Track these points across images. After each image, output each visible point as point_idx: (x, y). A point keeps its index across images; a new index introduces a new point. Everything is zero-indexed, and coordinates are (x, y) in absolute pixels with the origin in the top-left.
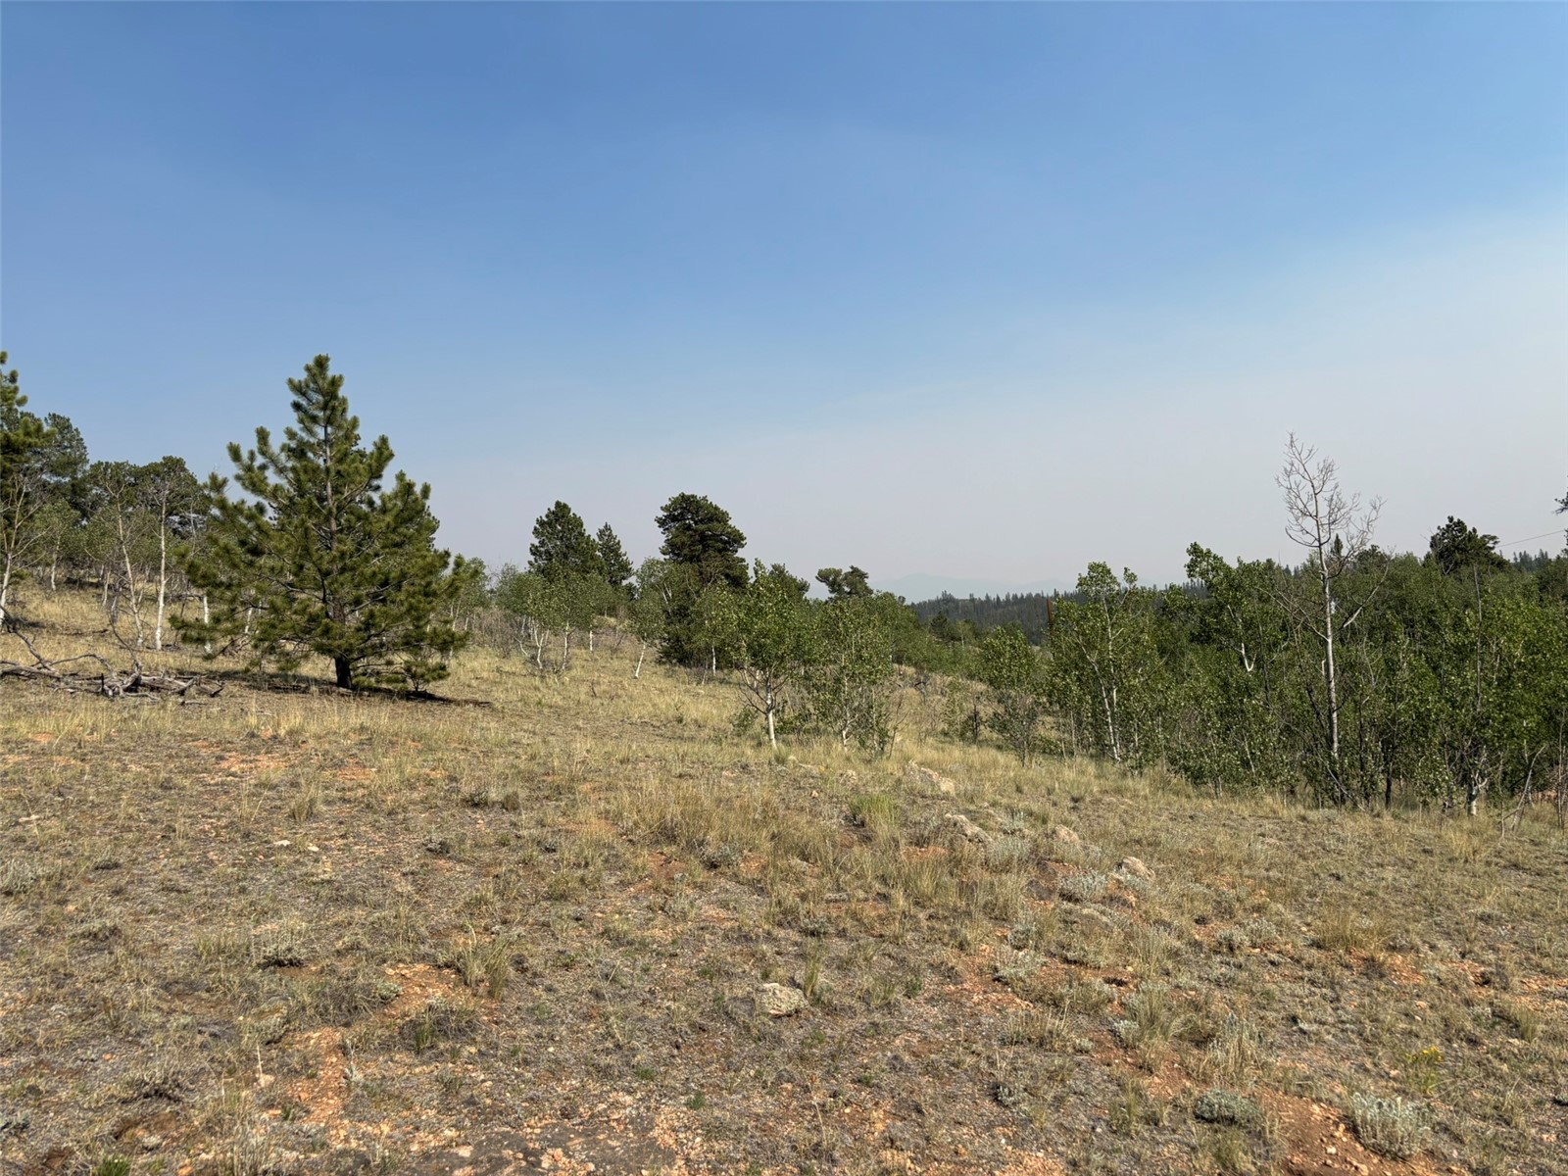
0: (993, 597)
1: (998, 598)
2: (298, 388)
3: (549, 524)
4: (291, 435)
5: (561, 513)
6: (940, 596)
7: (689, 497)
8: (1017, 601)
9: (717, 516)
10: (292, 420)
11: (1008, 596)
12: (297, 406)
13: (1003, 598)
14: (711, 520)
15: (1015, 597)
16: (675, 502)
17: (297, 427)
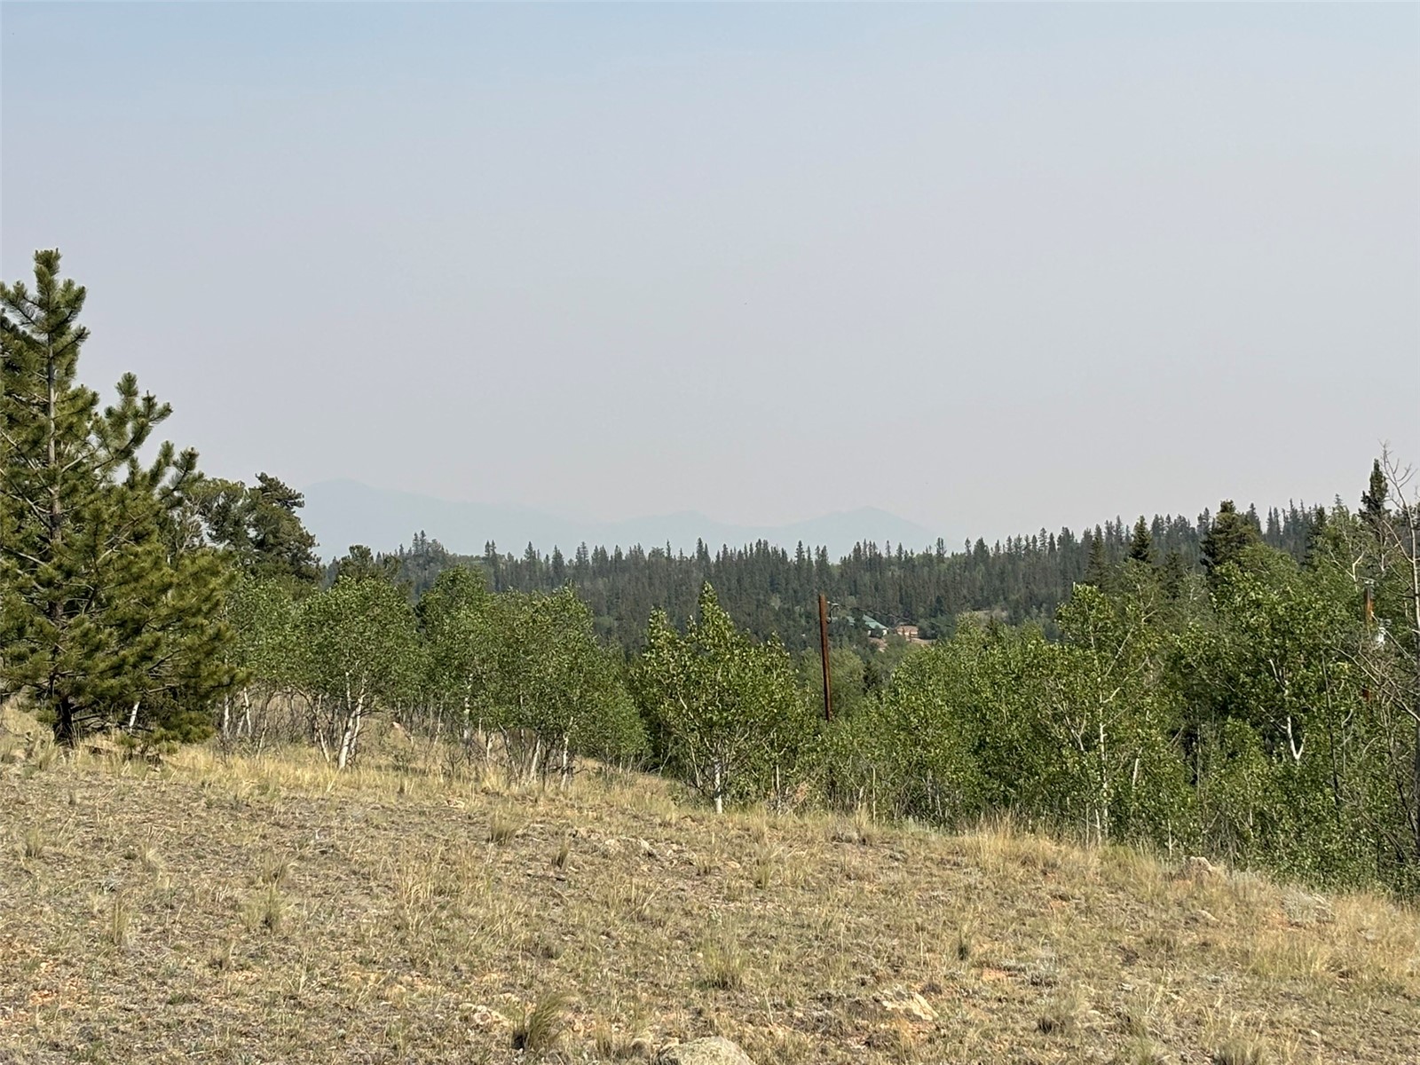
0: (545, 553)
1: (558, 556)
6: (409, 547)
8: (606, 566)
11: (582, 552)
13: (569, 556)
15: (600, 555)
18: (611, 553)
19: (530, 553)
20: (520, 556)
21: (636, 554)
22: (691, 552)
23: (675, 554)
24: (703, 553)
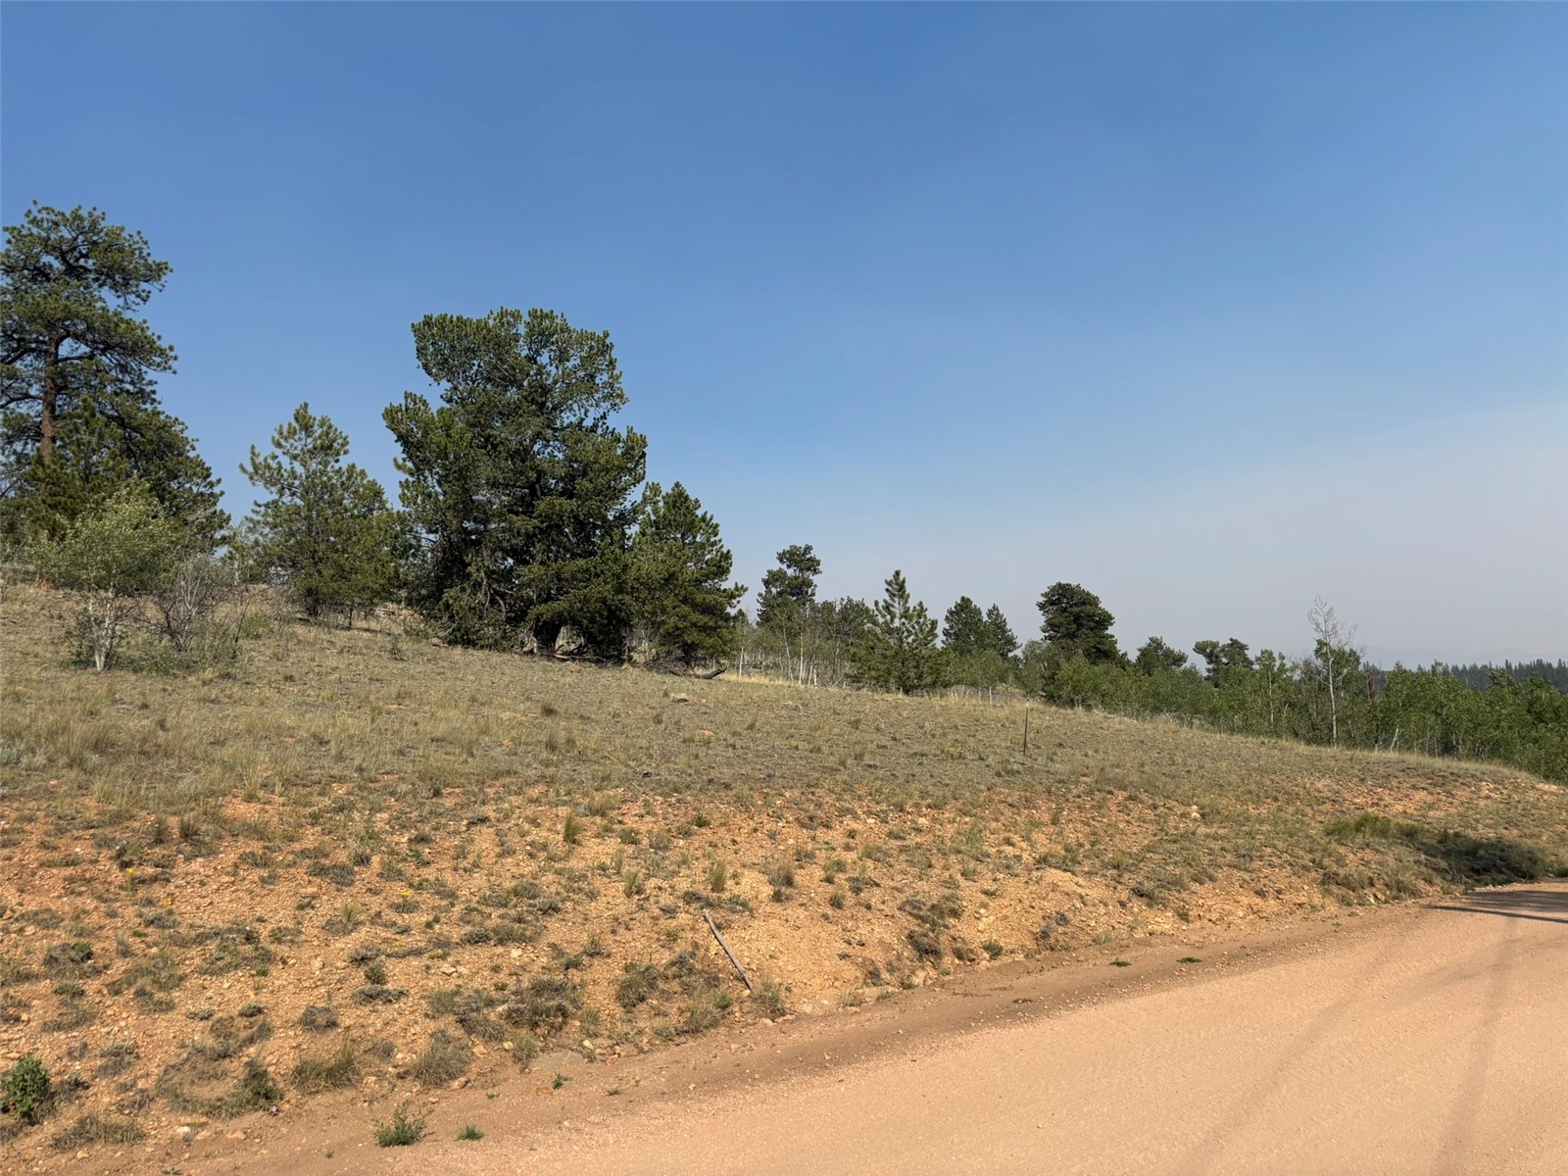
2: (889, 583)
3: (957, 613)
4: (885, 601)
5: (965, 605)
7: (1064, 586)
9: (1090, 600)
10: (887, 597)
12: (887, 590)
14: (1084, 603)
16: (1053, 589)
17: (888, 598)
18: (1460, 667)
19: (1420, 668)
20: (1415, 670)
21: (1474, 668)
22: (1502, 665)
23: (1494, 667)
24: (1508, 666)
